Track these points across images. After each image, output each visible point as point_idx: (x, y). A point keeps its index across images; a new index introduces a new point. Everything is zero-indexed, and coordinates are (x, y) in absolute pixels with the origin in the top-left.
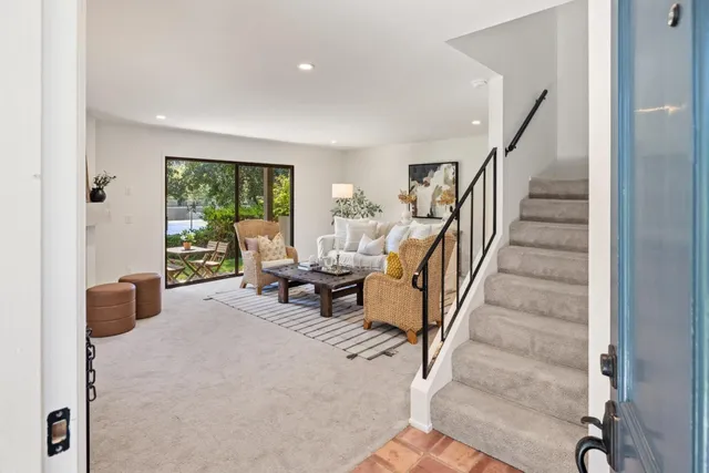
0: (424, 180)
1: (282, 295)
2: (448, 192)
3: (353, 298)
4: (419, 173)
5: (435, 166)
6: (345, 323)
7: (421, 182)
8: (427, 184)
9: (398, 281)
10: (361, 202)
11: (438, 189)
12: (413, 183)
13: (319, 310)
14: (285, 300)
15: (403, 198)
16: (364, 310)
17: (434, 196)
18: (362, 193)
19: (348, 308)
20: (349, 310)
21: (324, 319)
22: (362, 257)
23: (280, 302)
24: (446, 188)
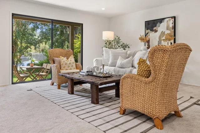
0: (154, 29)
1: (70, 89)
2: (169, 35)
3: (112, 92)
4: (151, 25)
5: (161, 20)
6: (107, 109)
7: (152, 30)
8: (156, 31)
9: (146, 79)
10: (118, 43)
11: (163, 33)
12: (147, 31)
13: (90, 99)
14: (72, 92)
15: (141, 39)
16: (120, 100)
17: (160, 37)
18: (119, 38)
19: (110, 99)
20: (110, 100)
21: (94, 105)
22: (118, 69)
23: (69, 93)
24: (168, 32)
